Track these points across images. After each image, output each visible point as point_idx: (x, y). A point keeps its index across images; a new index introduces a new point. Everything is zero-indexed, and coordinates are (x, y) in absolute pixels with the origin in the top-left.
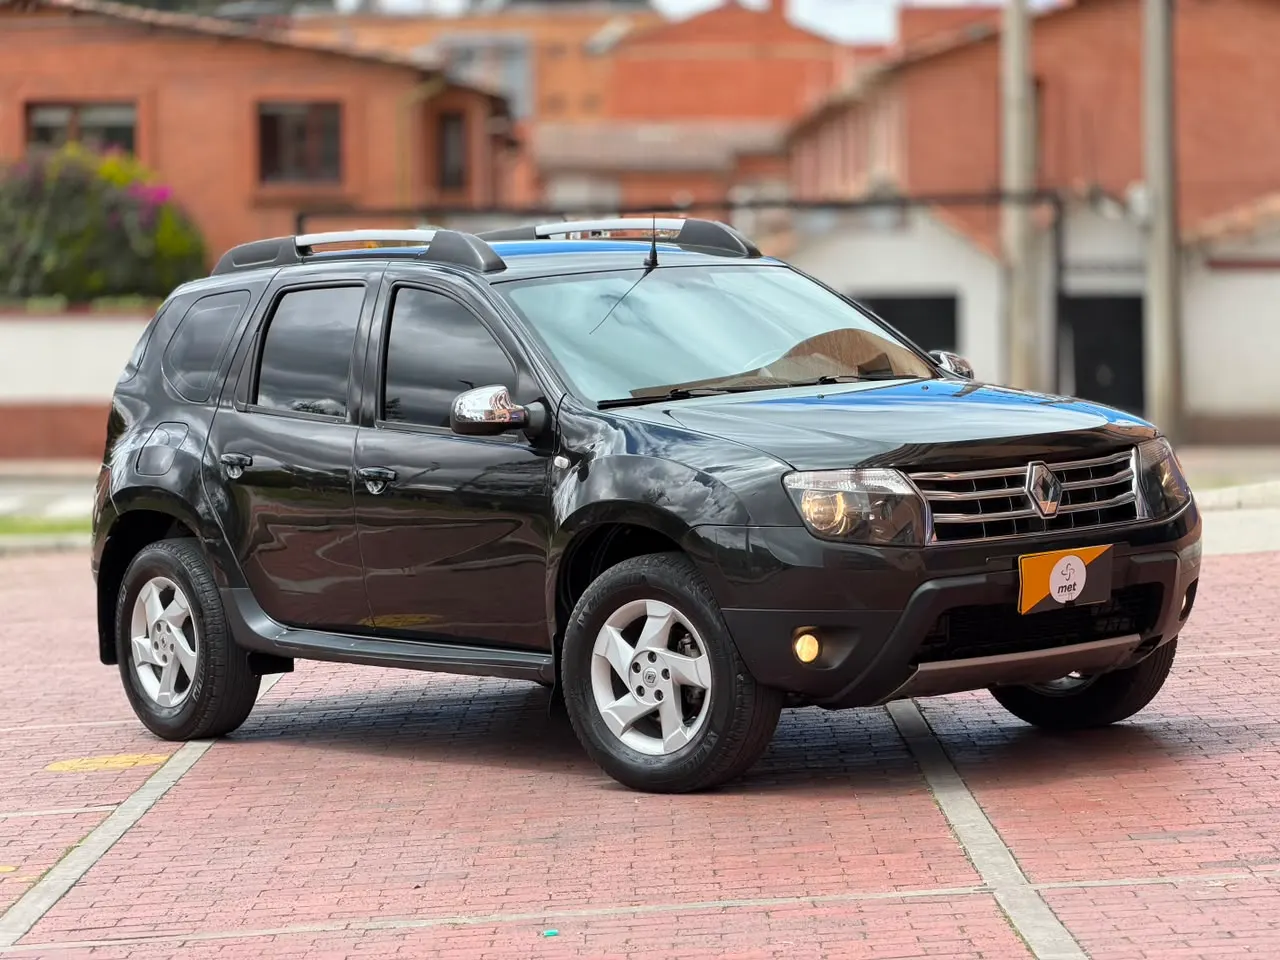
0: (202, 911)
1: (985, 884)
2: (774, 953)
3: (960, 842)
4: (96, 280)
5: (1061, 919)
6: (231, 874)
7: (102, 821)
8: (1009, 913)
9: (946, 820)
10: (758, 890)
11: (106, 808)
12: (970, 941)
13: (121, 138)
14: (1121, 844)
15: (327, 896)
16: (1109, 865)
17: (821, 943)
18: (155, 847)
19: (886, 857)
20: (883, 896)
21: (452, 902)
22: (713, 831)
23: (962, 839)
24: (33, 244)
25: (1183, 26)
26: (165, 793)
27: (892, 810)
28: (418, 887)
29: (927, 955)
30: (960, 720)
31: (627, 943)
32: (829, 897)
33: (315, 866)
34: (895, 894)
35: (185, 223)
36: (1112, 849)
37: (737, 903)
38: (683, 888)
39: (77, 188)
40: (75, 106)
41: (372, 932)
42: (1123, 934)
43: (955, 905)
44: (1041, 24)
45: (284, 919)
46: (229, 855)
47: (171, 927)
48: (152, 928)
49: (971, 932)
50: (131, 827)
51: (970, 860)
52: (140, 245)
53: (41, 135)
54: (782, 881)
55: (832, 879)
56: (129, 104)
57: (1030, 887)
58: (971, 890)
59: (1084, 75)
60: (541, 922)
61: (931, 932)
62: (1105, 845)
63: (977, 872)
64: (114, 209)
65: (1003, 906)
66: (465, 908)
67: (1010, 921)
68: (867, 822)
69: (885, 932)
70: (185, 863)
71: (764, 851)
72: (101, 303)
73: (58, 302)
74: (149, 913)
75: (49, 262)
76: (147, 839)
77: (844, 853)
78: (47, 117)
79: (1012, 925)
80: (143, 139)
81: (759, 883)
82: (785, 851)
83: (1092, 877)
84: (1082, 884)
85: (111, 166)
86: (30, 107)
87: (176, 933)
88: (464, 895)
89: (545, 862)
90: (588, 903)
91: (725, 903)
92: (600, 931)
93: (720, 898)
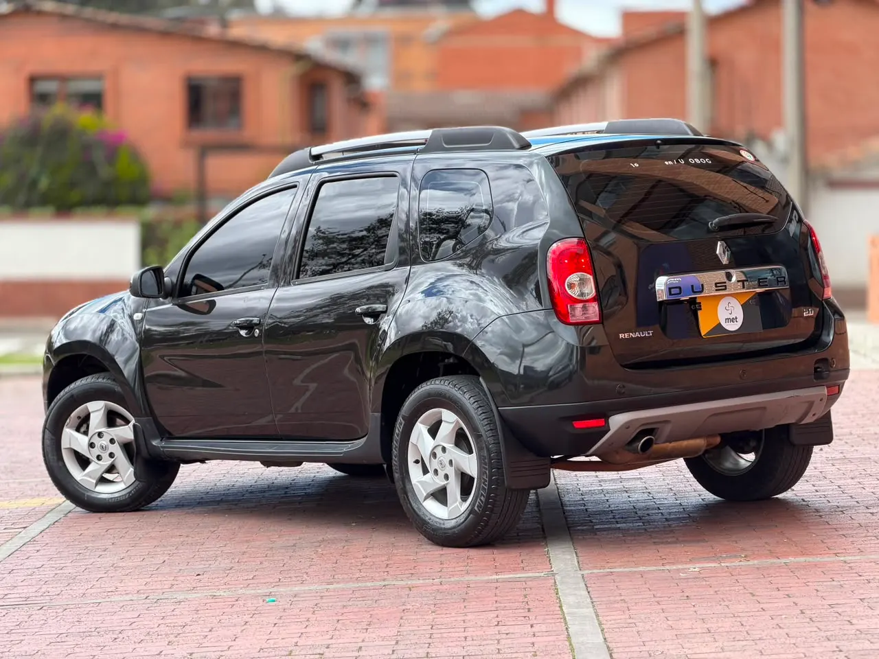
0: (59, 589)
1: (552, 571)
2: (404, 610)
4: (75, 196)
5: (589, 590)
6: (84, 568)
7: (12, 538)
8: (559, 587)
10: (410, 575)
11: (17, 530)
12: (527, 602)
13: (93, 100)
15: (140, 580)
16: (634, 559)
17: (435, 605)
18: (42, 552)
19: (498, 556)
20: (486, 578)
21: (217, 584)
24: (33, 171)
25: (811, 23)
26: (56, 521)
28: (199, 575)
29: (496, 610)
31: (316, 605)
32: (453, 579)
33: (139, 564)
34: (495, 577)
35: (136, 156)
37: (394, 582)
38: (364, 575)
39: (62, 133)
40: (63, 78)
41: (161, 601)
43: (529, 583)
44: (715, 22)
45: (109, 594)
46: (87, 557)
47: (37, 599)
48: (24, 599)
49: (530, 598)
50: (30, 541)
51: (550, 557)
52: (104, 172)
53: (42, 99)
54: (427, 570)
55: (457, 570)
56: (98, 77)
57: (580, 572)
58: (542, 574)
59: (745, 57)
60: (268, 594)
61: (506, 598)
63: (551, 564)
64: (86, 148)
65: (558, 583)
66: (224, 587)
67: (557, 591)
69: (477, 598)
70: (57, 562)
72: (79, 210)
73: (50, 210)
74: (25, 591)
75: (44, 183)
76: (38, 548)
78: (44, 86)
79: (557, 594)
80: (109, 101)
81: (412, 571)
82: (436, 553)
83: (620, 567)
84: (612, 570)
85: (85, 119)
86: (33, 80)
87: (39, 602)
88: (226, 580)
89: (283, 560)
90: (302, 583)
91: (386, 583)
92: (302, 599)
93: (384, 580)
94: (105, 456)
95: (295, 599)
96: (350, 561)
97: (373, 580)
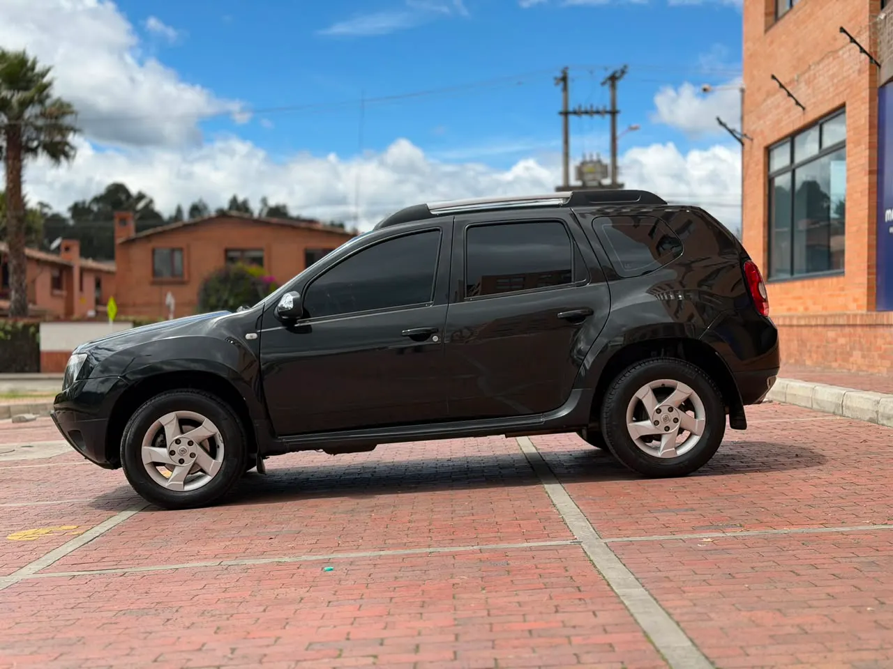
1: (576, 539)
2: (454, 585)
3: (559, 514)
5: (623, 562)
8: (592, 558)
9: (552, 502)
10: (451, 541)
12: (571, 578)
13: (258, 261)
14: (646, 515)
16: (642, 527)
17: (482, 578)
19: (521, 522)
20: (519, 545)
21: (285, 548)
22: (433, 507)
23: (561, 512)
24: (225, 297)
27: (524, 496)
28: (271, 538)
29: (546, 588)
30: (555, 454)
31: (370, 576)
32: (490, 547)
34: (526, 545)
36: (642, 518)
37: (439, 549)
38: (411, 540)
39: (241, 277)
40: (243, 251)
42: (664, 574)
43: (560, 551)
49: (572, 572)
51: (566, 524)
53: (231, 260)
54: (464, 535)
55: (492, 535)
56: (261, 250)
57: (602, 540)
58: (568, 542)
60: (327, 561)
61: (547, 571)
62: (638, 516)
63: (571, 531)
64: (254, 284)
65: (588, 553)
66: (289, 552)
67: (593, 564)
68: (512, 502)
69: (520, 570)
71: (458, 519)
77: (499, 520)
78: (232, 254)
79: (595, 567)
80: (266, 261)
81: (452, 537)
82: (469, 518)
83: (634, 535)
84: (629, 539)
85: (253, 270)
86: (227, 251)
88: (293, 544)
89: (343, 524)
90: (357, 549)
91: (431, 550)
92: (358, 567)
93: (429, 546)
94: (186, 457)
95: (353, 567)
96: (397, 526)
97: (418, 545)
